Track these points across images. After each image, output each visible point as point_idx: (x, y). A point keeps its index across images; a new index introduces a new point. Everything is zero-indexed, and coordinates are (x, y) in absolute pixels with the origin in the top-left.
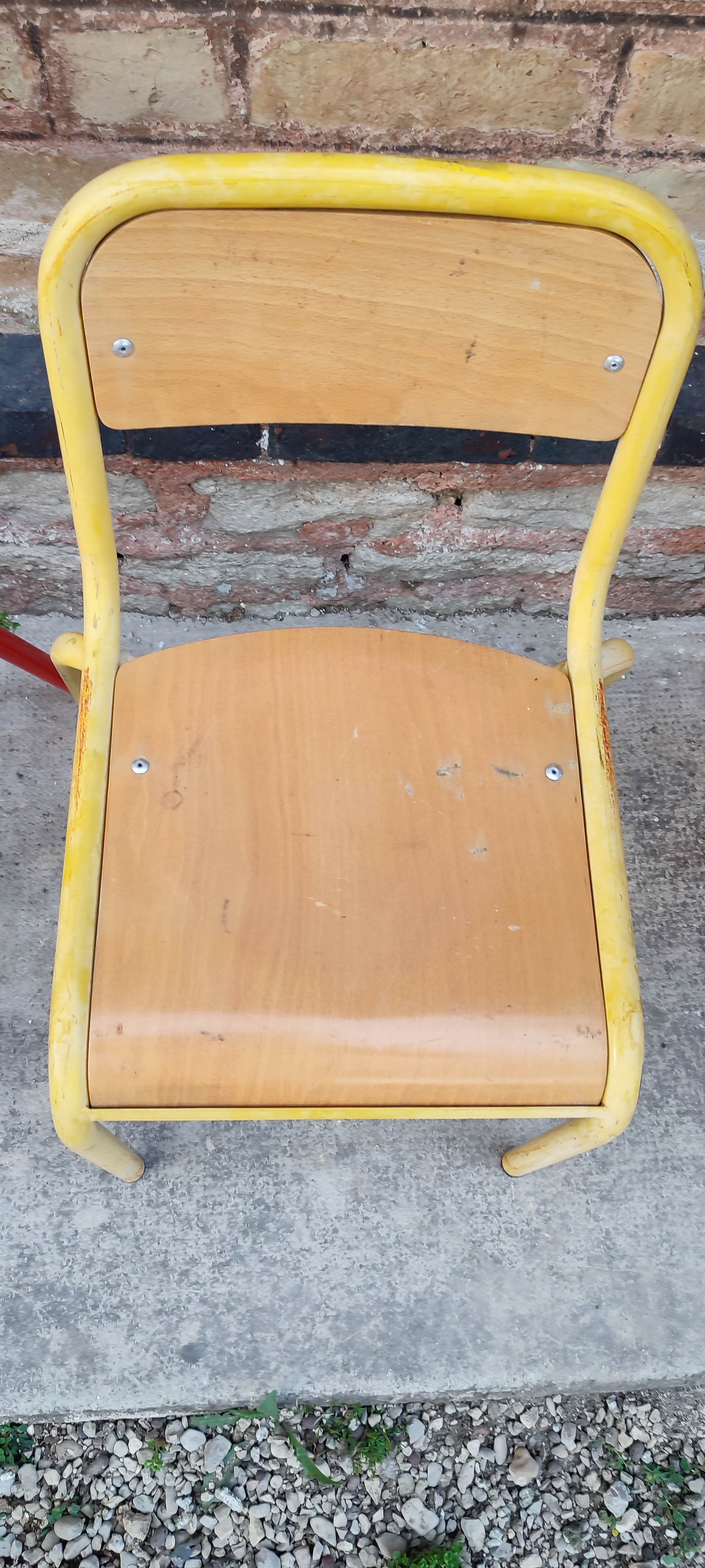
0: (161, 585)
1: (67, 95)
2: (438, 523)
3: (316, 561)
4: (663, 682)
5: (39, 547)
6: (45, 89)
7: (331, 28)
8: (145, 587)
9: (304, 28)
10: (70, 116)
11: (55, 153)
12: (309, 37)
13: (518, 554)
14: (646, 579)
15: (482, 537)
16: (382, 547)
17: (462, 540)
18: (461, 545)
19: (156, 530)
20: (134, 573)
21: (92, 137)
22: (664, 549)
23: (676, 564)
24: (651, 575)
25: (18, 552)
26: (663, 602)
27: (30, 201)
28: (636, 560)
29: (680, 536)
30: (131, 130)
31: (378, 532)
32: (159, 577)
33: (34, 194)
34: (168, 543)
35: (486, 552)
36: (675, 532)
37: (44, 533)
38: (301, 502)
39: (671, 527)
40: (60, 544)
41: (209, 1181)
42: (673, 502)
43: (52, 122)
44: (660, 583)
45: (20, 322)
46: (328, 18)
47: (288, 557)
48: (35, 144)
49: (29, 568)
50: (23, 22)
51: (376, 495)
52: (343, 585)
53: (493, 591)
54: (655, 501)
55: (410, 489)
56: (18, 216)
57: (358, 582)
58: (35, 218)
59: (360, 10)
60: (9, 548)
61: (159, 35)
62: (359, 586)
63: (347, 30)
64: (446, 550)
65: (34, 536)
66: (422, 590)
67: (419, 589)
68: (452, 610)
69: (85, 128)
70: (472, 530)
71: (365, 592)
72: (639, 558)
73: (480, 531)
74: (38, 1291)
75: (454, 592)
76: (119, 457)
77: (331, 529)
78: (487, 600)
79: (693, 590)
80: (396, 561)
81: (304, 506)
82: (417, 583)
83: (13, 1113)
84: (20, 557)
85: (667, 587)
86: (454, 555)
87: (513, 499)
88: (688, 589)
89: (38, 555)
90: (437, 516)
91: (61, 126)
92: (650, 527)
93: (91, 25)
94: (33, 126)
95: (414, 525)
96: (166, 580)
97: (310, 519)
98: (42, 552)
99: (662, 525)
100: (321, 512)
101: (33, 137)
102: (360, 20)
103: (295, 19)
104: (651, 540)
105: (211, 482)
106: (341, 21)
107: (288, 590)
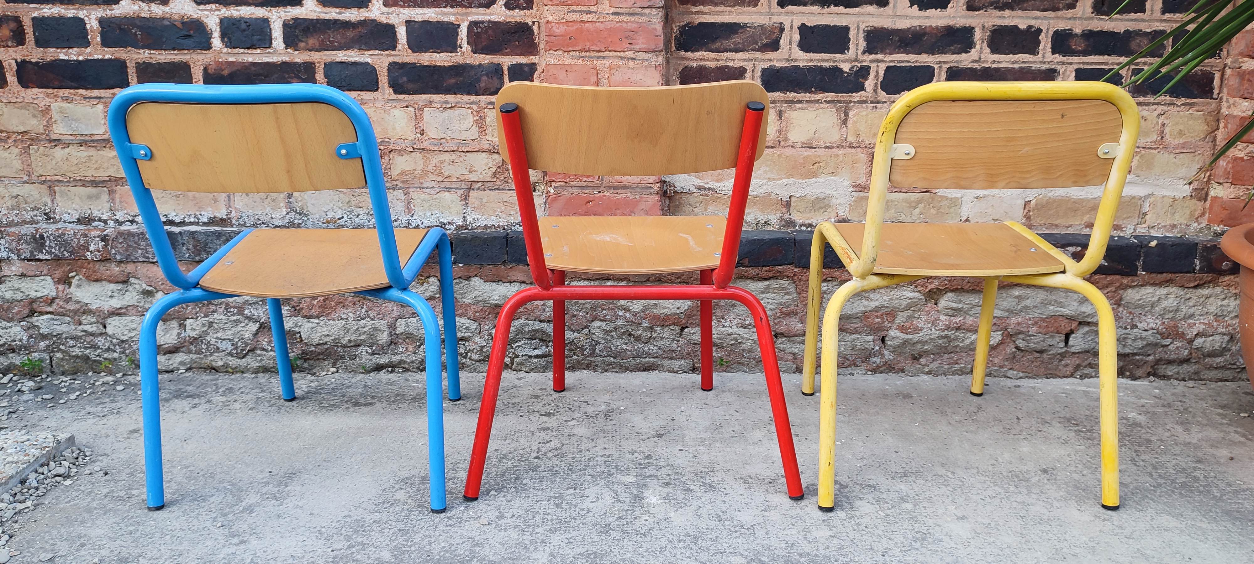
0: (794, 354)
1: (787, 132)
2: (928, 313)
3: (870, 338)
4: (1064, 395)
5: (740, 329)
6: (780, 131)
7: (876, 107)
8: (786, 356)
9: (867, 108)
10: (786, 139)
11: (778, 153)
12: (869, 110)
13: (969, 334)
14: (1037, 352)
15: (950, 322)
16: (902, 329)
17: (941, 323)
18: (939, 327)
19: (795, 318)
20: (781, 346)
21: (792, 146)
22: (1041, 330)
23: (1050, 341)
24: (1039, 347)
25: (730, 331)
26: (1050, 369)
27: (765, 172)
28: (1028, 338)
29: (1047, 322)
30: (806, 144)
31: (900, 319)
32: (793, 349)
33: (768, 169)
34: (801, 325)
35: (953, 332)
36: (1043, 320)
37: (745, 320)
38: (863, 301)
39: (1041, 316)
40: (750, 327)
41: (885, 524)
42: (1038, 300)
43: (780, 142)
44: (1045, 356)
45: (749, 225)
46: (875, 105)
47: (856, 336)
48: (772, 150)
49: (733, 342)
50: (778, 109)
51: (899, 293)
52: (883, 355)
53: (959, 362)
54: (1030, 299)
55: (914, 291)
56: (760, 178)
57: (890, 355)
58: (765, 179)
59: (885, 102)
60: (727, 329)
61: (821, 111)
62: (891, 357)
63: (881, 108)
64: (933, 330)
65: (740, 321)
66: (923, 360)
67: (921, 360)
68: (940, 372)
69: (791, 144)
70: (945, 317)
71: (894, 362)
72: (1030, 336)
73: (948, 318)
74: (801, 555)
75: (939, 362)
76: (789, 266)
77: (877, 317)
78: (957, 367)
79: (1063, 362)
80: (910, 336)
81: (865, 302)
82: (921, 356)
83: (766, 501)
84: (729, 335)
85: (1049, 358)
86: (938, 332)
87: (962, 298)
88: (1061, 360)
89: (739, 332)
90: (927, 309)
91: (782, 143)
92: (1031, 316)
93: (799, 109)
94: (773, 143)
95: (916, 315)
96: (796, 350)
97: (868, 309)
98: (742, 331)
99: (1036, 315)
100: (873, 305)
101: (772, 147)
102: (885, 105)
103: (864, 105)
104: (1033, 325)
105: (825, 284)
106: (879, 105)
107: (856, 359)
